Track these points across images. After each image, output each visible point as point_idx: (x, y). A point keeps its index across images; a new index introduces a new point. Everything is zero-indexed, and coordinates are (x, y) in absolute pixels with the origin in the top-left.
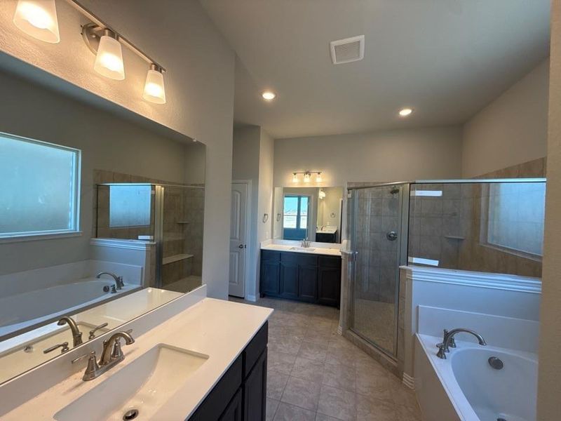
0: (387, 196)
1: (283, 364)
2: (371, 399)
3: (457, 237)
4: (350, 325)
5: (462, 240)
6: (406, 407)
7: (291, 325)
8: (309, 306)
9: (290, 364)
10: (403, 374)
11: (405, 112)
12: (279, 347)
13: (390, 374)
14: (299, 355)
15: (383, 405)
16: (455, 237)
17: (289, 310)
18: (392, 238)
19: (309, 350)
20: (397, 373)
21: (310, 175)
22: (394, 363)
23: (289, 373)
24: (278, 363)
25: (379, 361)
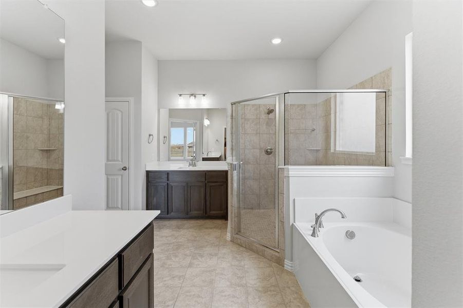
0: (264, 116)
1: (174, 277)
2: (260, 289)
3: (315, 149)
4: (238, 231)
5: (319, 150)
6: (289, 288)
7: (181, 241)
8: (198, 221)
9: (180, 276)
10: (284, 261)
11: (277, 41)
12: (169, 262)
13: (274, 264)
14: (190, 265)
15: (270, 291)
16: (314, 149)
17: (179, 228)
18: (268, 153)
19: (200, 259)
20: (280, 262)
21: (195, 97)
22: (277, 254)
23: (180, 285)
24: (168, 278)
25: (264, 256)
